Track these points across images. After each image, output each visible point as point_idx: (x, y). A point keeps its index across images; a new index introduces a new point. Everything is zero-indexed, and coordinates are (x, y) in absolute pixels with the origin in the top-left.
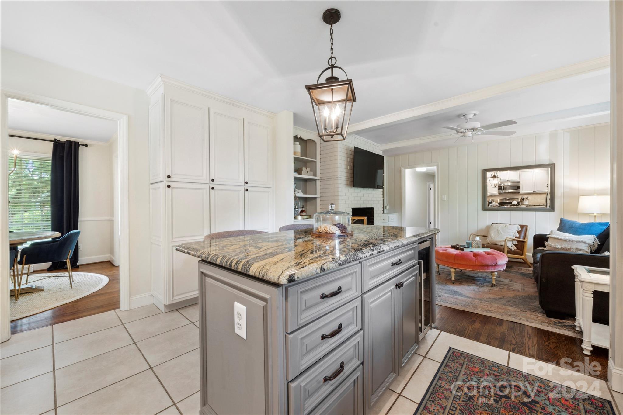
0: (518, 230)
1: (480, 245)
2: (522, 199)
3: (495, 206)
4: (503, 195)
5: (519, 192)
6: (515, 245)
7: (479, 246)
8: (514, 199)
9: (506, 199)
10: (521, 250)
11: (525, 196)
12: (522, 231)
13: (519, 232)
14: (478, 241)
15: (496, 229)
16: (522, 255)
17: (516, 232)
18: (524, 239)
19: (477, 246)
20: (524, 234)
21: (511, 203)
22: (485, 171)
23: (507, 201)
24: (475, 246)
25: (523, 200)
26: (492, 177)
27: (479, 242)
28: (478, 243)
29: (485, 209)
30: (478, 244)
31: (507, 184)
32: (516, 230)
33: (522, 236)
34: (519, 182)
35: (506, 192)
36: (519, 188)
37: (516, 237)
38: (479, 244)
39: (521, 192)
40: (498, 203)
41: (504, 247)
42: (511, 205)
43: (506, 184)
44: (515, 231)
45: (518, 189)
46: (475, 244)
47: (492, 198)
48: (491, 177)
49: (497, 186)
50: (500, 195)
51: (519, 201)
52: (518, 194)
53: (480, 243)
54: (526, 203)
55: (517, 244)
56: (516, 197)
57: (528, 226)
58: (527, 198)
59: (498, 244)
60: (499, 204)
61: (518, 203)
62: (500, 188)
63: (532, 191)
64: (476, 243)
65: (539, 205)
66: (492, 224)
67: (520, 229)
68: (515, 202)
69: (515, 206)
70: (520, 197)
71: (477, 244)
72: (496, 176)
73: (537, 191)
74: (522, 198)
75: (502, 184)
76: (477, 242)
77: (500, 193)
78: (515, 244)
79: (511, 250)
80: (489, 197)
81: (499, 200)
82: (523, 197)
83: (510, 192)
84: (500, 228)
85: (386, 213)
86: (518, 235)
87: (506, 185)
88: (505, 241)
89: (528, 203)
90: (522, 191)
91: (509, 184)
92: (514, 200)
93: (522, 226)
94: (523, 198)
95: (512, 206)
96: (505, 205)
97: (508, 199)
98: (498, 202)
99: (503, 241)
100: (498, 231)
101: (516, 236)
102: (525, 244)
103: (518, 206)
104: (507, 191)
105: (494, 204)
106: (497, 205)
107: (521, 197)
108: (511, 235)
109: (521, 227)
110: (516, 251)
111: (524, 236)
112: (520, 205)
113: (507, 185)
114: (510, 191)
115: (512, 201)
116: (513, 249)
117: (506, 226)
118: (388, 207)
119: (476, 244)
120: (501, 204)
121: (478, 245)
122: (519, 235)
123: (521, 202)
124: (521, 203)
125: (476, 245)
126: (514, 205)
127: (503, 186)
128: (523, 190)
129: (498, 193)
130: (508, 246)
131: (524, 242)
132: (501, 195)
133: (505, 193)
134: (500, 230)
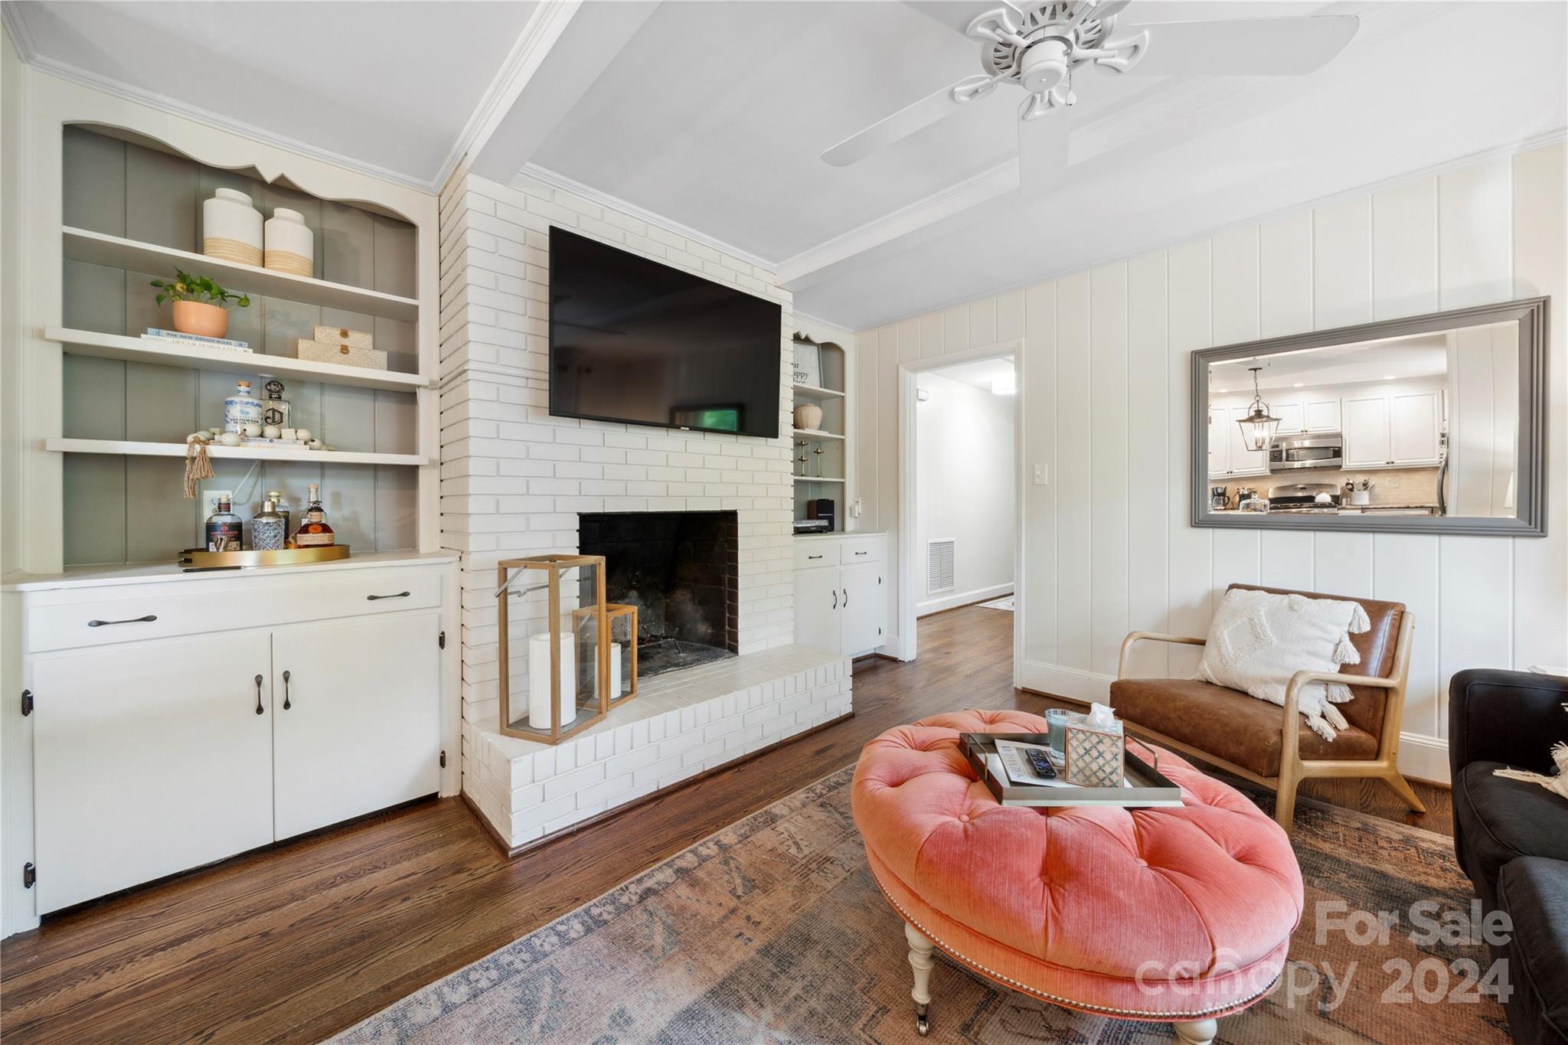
0: (1356, 631)
1: (1114, 764)
2: (1350, 487)
3: (1258, 507)
4: (1285, 475)
5: (1340, 467)
6: (1341, 707)
7: (1108, 769)
8: (1320, 487)
9: (1293, 487)
10: (1372, 732)
11: (1359, 479)
12: (1376, 636)
13: (1361, 641)
14: (1102, 737)
15: (1245, 619)
16: (1377, 755)
17: (1347, 638)
18: (1388, 675)
19: (1095, 767)
20: (1388, 650)
21: (1311, 499)
22: (1200, 360)
23: (1300, 494)
24: (1081, 764)
25: (1351, 490)
26: (1251, 420)
27: (1107, 741)
28: (1101, 747)
29: (1199, 520)
30: (1101, 754)
31: (1299, 442)
32: (1346, 629)
33: (1375, 663)
34: (1339, 436)
35: (1295, 467)
36: (1337, 453)
37: (1345, 668)
38: (1108, 756)
39: (1344, 466)
40: (1270, 500)
41: (1279, 711)
42: (1311, 504)
43: (1295, 443)
44: (1340, 633)
45: (1333, 457)
46: (1082, 751)
47: (1251, 485)
48: (1247, 417)
49: (1267, 446)
50: (1273, 475)
51: (1338, 493)
52: (1335, 472)
53: (1115, 750)
54: (1363, 498)
55: (1351, 701)
56: (1327, 481)
57: (1408, 610)
58: (1365, 485)
59: (1250, 692)
60: (1272, 501)
61: (1336, 500)
62: (1276, 456)
63: (1381, 463)
64: (1087, 745)
65: (1406, 506)
66: (1232, 587)
67: (1366, 627)
68: (1324, 497)
69: (1325, 510)
70: (1340, 482)
71: (1095, 753)
72: (1265, 413)
73: (1400, 462)
74: (1348, 484)
75: (1284, 444)
76: (1095, 739)
77: (1273, 471)
78: (1339, 701)
79: (1319, 736)
80: (1241, 482)
81: (1271, 490)
82: (1351, 482)
83: (1307, 466)
84: (1262, 613)
85: (855, 532)
86: (1355, 658)
87: (1296, 446)
88: (1291, 683)
89: (1370, 500)
90: (1348, 464)
91: (1307, 443)
92: (1322, 492)
93: (1376, 609)
94: (1352, 485)
95: (1316, 510)
96: (1291, 505)
97: (1300, 486)
98: (1271, 496)
99: (1279, 681)
100: (1253, 626)
101: (1347, 661)
102: (1393, 700)
103: (1335, 510)
104: (1297, 465)
105: (1255, 499)
106: (1265, 506)
107: (1347, 481)
108: (1315, 654)
109: (1370, 616)
110: (1349, 739)
111: (1384, 661)
112: (1341, 504)
113: (1300, 446)
114: (1308, 463)
115: (1314, 494)
116: (1330, 734)
117: (1291, 608)
118: (858, 509)
119: (1087, 752)
120: (1278, 502)
121: (1101, 761)
122: (1361, 657)
123: (1343, 497)
124: (1344, 500)
125: (1087, 758)
126: (1323, 506)
127: (1287, 450)
128: (1351, 459)
129: (1268, 470)
130: (1302, 709)
131: (1387, 691)
132: (1280, 475)
133: (1291, 469)
134: (1262, 625)
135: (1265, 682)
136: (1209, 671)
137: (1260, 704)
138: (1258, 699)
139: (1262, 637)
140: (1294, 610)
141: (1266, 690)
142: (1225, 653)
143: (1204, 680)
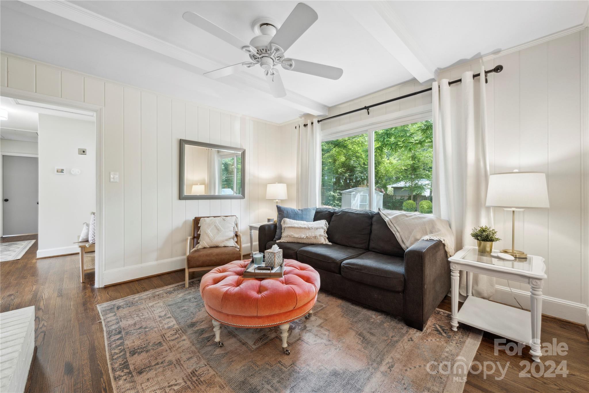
22: (183, 142)
29: (182, 197)
59: (219, 246)
100: (216, 227)
108: (231, 231)
134: (219, 226)
135: (223, 241)
136: (206, 244)
137: (223, 248)
138: (222, 247)
139: (219, 229)
140: (225, 220)
141: (224, 244)
142: (211, 237)
143: (203, 247)
